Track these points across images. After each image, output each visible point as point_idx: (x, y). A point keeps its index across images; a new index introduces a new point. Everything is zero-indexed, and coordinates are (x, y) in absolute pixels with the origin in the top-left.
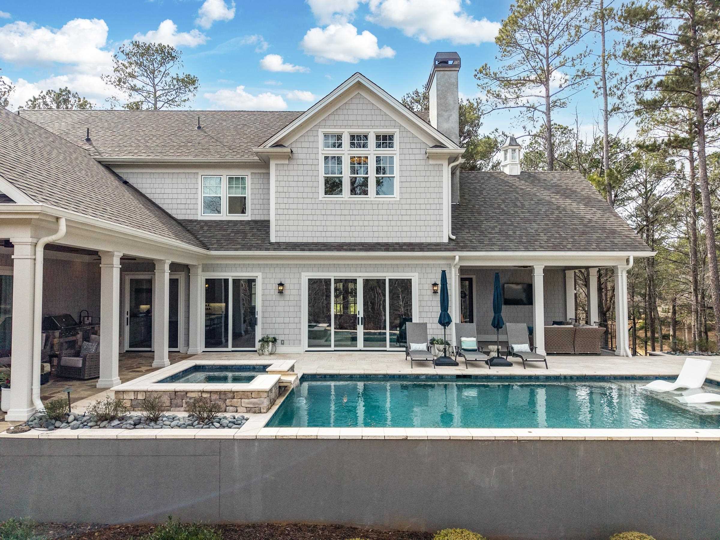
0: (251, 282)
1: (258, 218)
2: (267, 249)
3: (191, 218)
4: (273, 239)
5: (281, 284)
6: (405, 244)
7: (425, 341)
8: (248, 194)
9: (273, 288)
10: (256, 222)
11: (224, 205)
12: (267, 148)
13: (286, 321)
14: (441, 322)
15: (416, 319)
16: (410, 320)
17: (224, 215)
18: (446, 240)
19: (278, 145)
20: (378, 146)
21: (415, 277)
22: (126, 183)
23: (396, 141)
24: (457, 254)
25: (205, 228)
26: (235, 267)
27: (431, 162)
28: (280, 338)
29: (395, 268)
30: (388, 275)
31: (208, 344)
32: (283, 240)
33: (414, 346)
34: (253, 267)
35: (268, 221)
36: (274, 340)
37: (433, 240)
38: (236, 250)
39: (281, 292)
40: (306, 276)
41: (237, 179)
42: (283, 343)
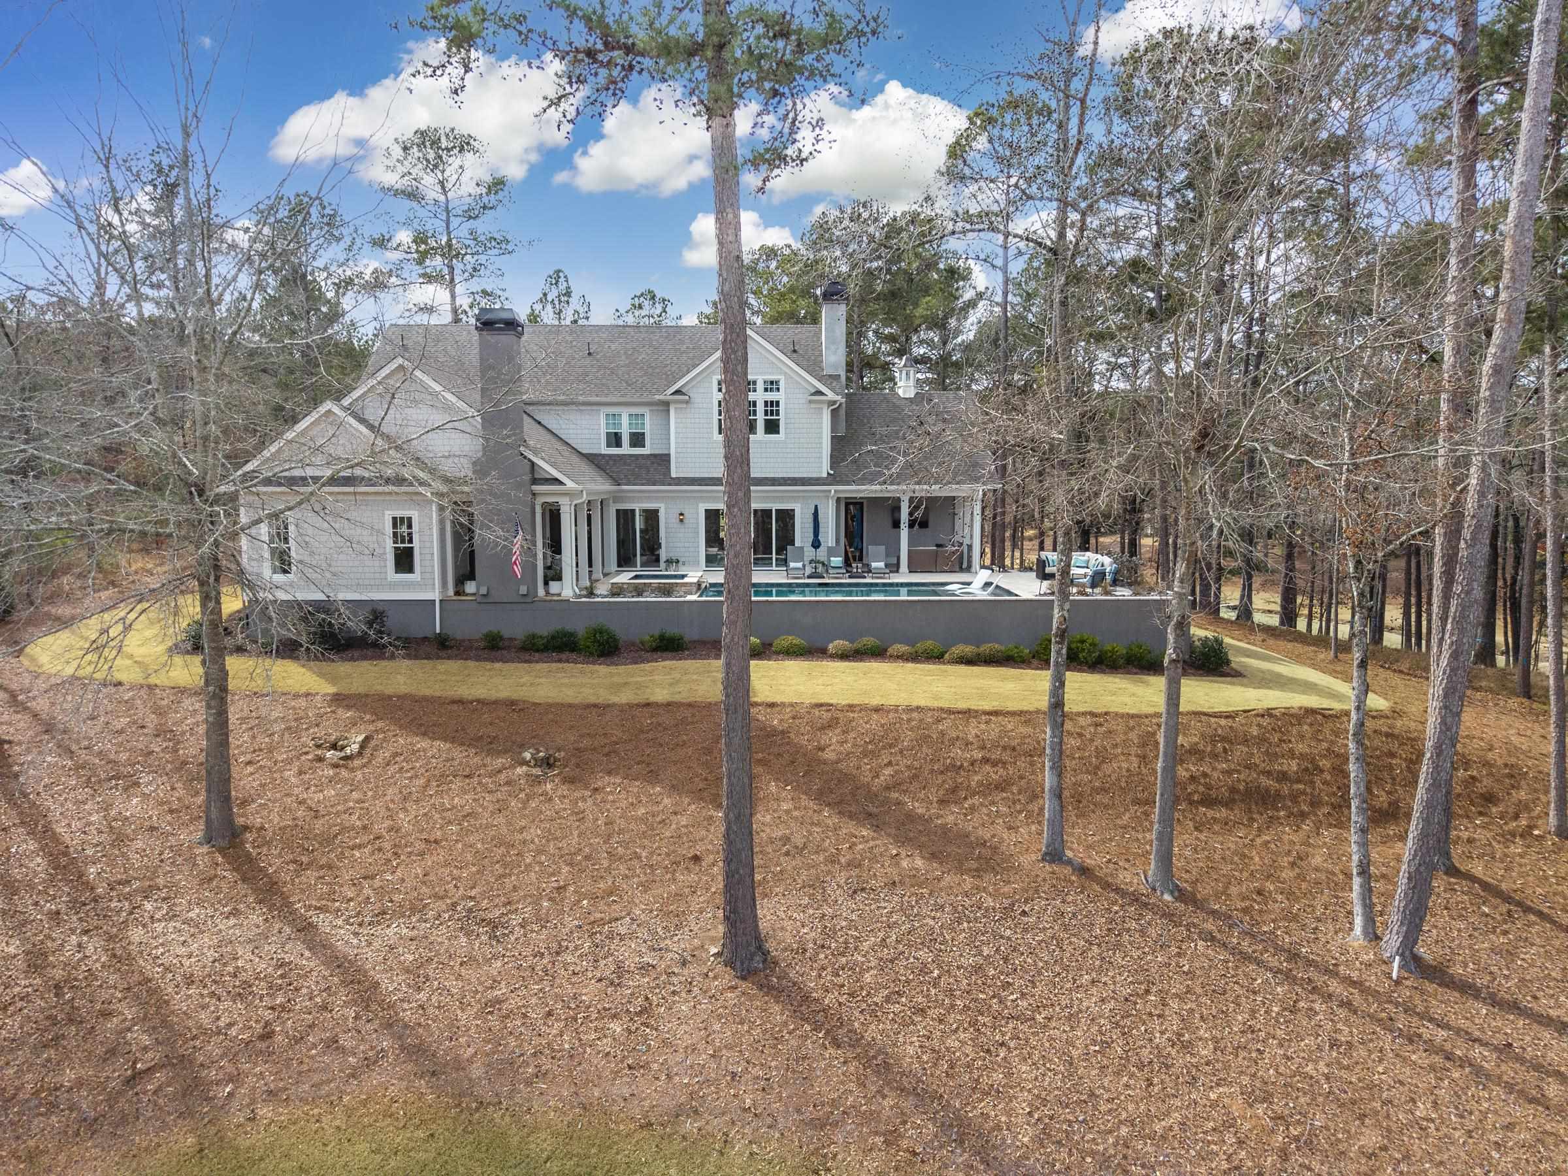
0: (656, 511)
1: (657, 452)
2: (670, 485)
3: (595, 452)
4: (673, 475)
5: (681, 514)
6: (789, 479)
7: (802, 560)
8: (647, 430)
9: (674, 518)
10: (655, 456)
11: (625, 440)
12: (667, 395)
13: (687, 545)
14: (813, 546)
15: (798, 543)
16: (792, 543)
17: (626, 449)
18: (825, 475)
19: (678, 392)
20: (766, 390)
21: (798, 508)
22: (539, 423)
23: (782, 385)
24: (833, 488)
25: (611, 463)
26: (640, 500)
27: (813, 406)
28: (681, 560)
29: (781, 499)
30: (774, 506)
31: (619, 565)
32: (682, 475)
33: (792, 565)
34: (657, 499)
35: (669, 455)
36: (677, 562)
37: (814, 475)
38: (643, 485)
39: (681, 520)
40: (702, 507)
41: (637, 415)
42: (684, 564)
